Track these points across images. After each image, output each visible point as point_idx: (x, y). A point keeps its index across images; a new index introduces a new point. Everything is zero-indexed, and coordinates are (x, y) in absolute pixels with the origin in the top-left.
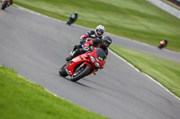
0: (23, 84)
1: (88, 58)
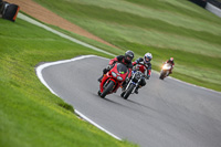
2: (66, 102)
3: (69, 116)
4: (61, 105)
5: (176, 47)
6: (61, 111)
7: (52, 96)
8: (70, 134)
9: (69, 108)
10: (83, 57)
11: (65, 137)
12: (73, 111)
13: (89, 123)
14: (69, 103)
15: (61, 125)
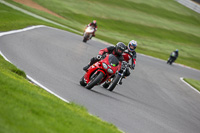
0: (93, 123)
1: (101, 65)
2: (19, 68)
3: (21, 81)
4: (14, 71)
5: (118, 18)
6: (14, 76)
7: (5, 63)
8: (22, 97)
9: (21, 73)
10: (34, 27)
11: (18, 100)
12: (25, 77)
13: (40, 88)
14: (21, 69)
15: (14, 89)
